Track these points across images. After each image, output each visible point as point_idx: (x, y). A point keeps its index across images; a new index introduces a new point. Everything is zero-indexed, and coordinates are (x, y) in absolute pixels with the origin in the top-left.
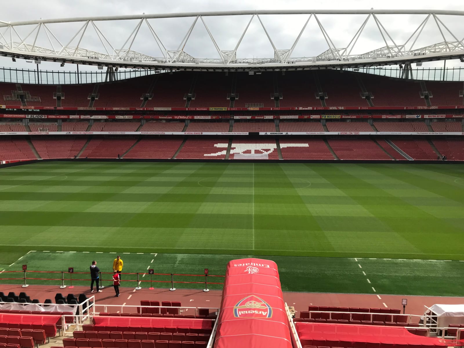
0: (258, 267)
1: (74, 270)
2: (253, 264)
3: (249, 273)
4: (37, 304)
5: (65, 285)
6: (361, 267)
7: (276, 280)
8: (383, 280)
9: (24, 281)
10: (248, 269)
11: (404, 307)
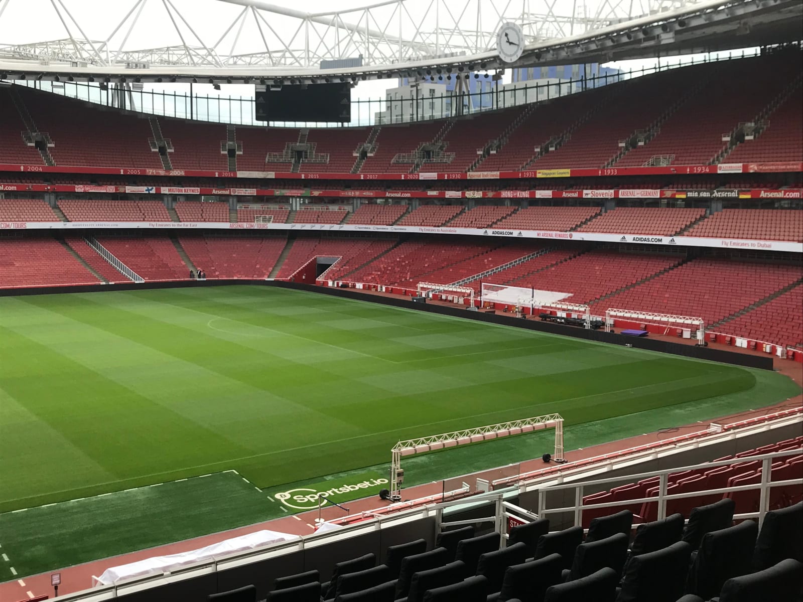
8: (33, 549)
11: (56, 588)
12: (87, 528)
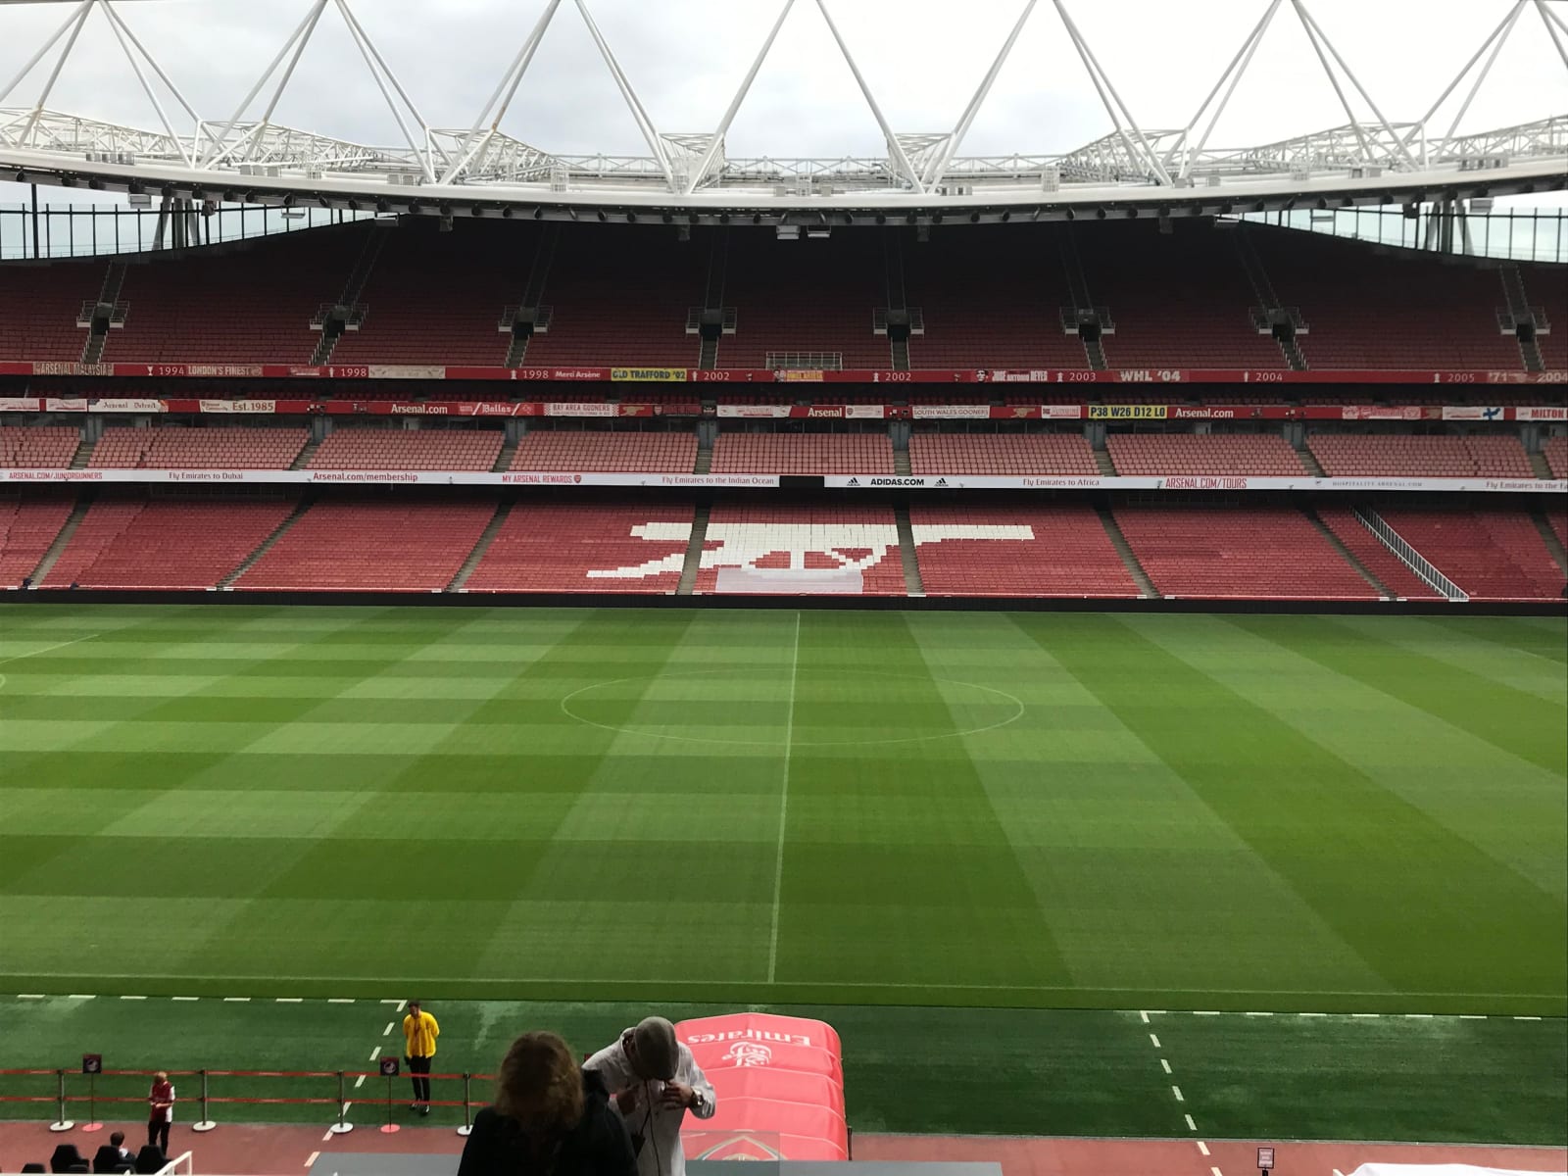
0: (770, 1044)
1: (104, 1064)
2: (754, 1035)
3: (739, 1062)
5: (64, 1120)
6: (1157, 1044)
7: (830, 1090)
8: (1226, 1091)
10: (736, 1050)
11: (1265, 1174)
12: (1328, 1074)
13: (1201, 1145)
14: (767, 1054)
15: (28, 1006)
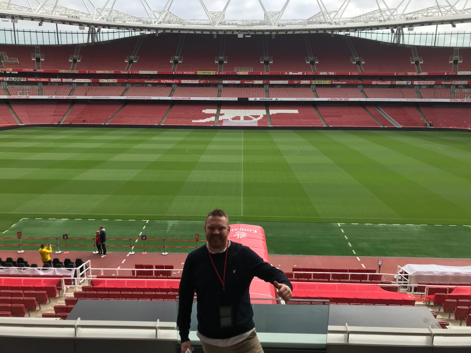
0: (246, 232)
1: (68, 236)
2: (242, 229)
3: (238, 237)
4: (35, 268)
5: (60, 250)
6: (343, 232)
7: (263, 244)
8: (363, 244)
9: (19, 247)
10: (237, 234)
11: (380, 267)
12: (388, 239)
13: (358, 258)
14: (246, 235)
15: (51, 221)
